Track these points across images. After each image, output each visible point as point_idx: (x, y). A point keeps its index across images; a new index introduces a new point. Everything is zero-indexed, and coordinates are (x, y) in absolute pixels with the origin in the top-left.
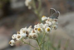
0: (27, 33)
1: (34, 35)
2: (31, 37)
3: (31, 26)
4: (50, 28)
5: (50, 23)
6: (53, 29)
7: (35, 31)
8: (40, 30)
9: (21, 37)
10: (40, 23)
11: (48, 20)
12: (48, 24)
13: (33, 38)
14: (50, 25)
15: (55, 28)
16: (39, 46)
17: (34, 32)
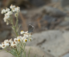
0: (9, 43)
1: (15, 46)
2: (12, 47)
3: (11, 39)
5: (27, 36)
6: (29, 41)
8: (19, 41)
9: (6, 46)
10: (19, 36)
11: (26, 34)
12: (25, 37)
13: (13, 48)
14: (27, 37)
15: (31, 40)
16: (18, 55)
17: (14, 43)
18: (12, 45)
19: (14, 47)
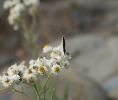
0: (20, 74)
1: (31, 78)
2: (25, 81)
3: (24, 62)
4: (59, 66)
5: (59, 58)
7: (33, 71)
8: (42, 69)
12: (55, 60)
13: (28, 82)
14: (58, 61)
15: (65, 65)
17: (30, 72)
18: (26, 76)
19: (30, 81)
